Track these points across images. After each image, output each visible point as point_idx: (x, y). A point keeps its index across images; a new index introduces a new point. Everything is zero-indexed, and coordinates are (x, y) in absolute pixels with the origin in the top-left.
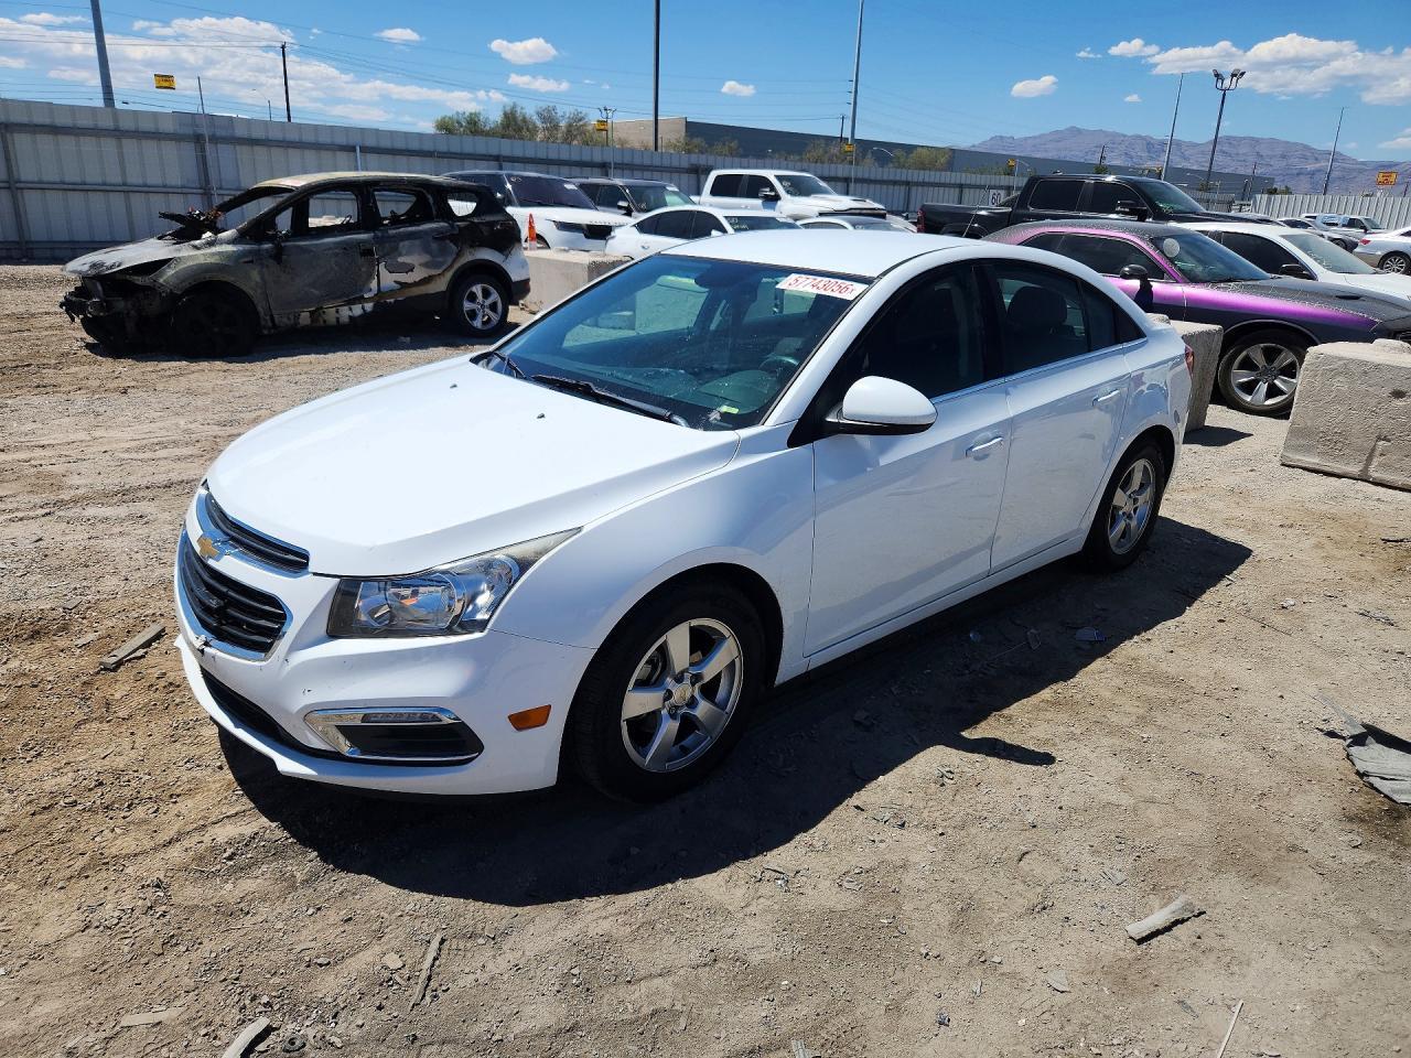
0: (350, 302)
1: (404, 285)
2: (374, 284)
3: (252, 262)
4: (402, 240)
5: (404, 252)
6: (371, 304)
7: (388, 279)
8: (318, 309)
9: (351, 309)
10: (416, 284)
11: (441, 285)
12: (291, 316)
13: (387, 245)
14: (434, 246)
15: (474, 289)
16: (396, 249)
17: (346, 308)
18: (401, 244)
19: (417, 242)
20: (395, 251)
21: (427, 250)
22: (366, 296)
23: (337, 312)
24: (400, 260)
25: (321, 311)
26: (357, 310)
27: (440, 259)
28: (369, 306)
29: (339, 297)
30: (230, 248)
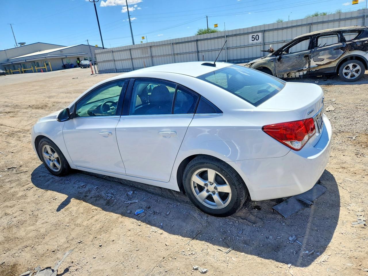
0: (299, 71)
1: (319, 65)
2: (307, 66)
3: (273, 61)
4: (321, 51)
5: (321, 55)
6: (306, 72)
7: (313, 64)
8: (289, 73)
9: (299, 73)
10: (324, 65)
11: (334, 64)
12: (282, 75)
13: (315, 53)
14: (334, 52)
15: (349, 65)
16: (319, 54)
17: (298, 73)
18: (320, 52)
19: (327, 51)
20: (318, 55)
21: (330, 53)
22: (304, 69)
23: (295, 74)
24: (319, 57)
25: (290, 74)
26: (301, 73)
27: (336, 56)
28: (305, 72)
29: (296, 70)
30: (269, 58)
